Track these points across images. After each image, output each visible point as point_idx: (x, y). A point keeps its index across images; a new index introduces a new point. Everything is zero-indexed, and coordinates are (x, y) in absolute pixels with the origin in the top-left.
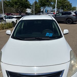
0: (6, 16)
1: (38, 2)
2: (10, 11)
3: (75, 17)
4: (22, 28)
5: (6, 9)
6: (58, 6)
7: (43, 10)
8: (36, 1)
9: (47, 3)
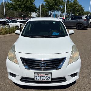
0: (8, 21)
1: (45, 5)
2: (12, 14)
3: (86, 22)
4: (29, 29)
5: (7, 12)
6: (68, 11)
7: (51, 15)
8: (42, 4)
9: (55, 7)
